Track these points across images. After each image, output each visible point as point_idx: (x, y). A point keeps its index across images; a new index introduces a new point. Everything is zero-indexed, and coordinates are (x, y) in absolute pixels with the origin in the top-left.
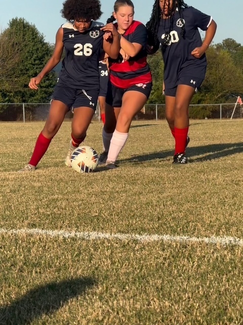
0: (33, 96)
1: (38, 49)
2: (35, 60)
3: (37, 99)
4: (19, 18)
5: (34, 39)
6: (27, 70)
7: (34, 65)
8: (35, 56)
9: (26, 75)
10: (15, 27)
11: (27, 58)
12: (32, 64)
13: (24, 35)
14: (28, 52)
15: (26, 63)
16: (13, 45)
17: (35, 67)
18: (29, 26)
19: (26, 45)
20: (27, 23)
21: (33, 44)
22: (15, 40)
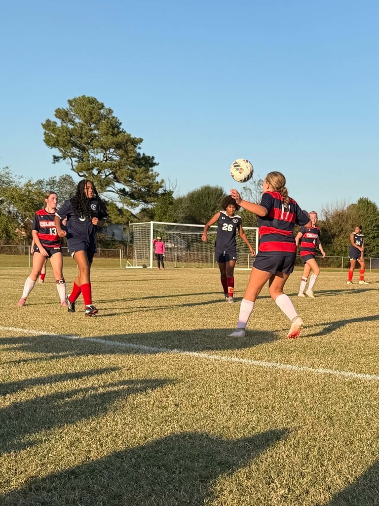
0: (371, 252)
1: (377, 219)
2: (374, 227)
3: (374, 254)
4: (364, 198)
5: (374, 212)
6: (369, 234)
7: (373, 230)
8: (374, 224)
9: (367, 238)
10: (361, 204)
11: (369, 225)
12: (372, 230)
13: (367, 210)
14: (370, 221)
15: (368, 229)
16: (359, 216)
17: (374, 232)
18: (371, 203)
19: (368, 217)
20: (370, 201)
21: (373, 216)
22: (361, 212)
